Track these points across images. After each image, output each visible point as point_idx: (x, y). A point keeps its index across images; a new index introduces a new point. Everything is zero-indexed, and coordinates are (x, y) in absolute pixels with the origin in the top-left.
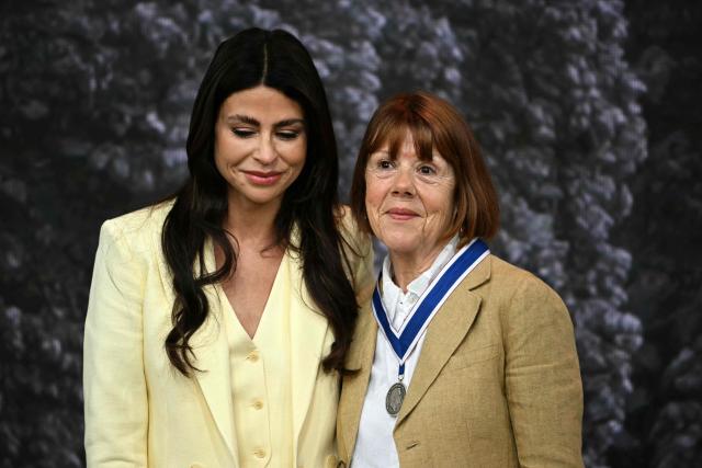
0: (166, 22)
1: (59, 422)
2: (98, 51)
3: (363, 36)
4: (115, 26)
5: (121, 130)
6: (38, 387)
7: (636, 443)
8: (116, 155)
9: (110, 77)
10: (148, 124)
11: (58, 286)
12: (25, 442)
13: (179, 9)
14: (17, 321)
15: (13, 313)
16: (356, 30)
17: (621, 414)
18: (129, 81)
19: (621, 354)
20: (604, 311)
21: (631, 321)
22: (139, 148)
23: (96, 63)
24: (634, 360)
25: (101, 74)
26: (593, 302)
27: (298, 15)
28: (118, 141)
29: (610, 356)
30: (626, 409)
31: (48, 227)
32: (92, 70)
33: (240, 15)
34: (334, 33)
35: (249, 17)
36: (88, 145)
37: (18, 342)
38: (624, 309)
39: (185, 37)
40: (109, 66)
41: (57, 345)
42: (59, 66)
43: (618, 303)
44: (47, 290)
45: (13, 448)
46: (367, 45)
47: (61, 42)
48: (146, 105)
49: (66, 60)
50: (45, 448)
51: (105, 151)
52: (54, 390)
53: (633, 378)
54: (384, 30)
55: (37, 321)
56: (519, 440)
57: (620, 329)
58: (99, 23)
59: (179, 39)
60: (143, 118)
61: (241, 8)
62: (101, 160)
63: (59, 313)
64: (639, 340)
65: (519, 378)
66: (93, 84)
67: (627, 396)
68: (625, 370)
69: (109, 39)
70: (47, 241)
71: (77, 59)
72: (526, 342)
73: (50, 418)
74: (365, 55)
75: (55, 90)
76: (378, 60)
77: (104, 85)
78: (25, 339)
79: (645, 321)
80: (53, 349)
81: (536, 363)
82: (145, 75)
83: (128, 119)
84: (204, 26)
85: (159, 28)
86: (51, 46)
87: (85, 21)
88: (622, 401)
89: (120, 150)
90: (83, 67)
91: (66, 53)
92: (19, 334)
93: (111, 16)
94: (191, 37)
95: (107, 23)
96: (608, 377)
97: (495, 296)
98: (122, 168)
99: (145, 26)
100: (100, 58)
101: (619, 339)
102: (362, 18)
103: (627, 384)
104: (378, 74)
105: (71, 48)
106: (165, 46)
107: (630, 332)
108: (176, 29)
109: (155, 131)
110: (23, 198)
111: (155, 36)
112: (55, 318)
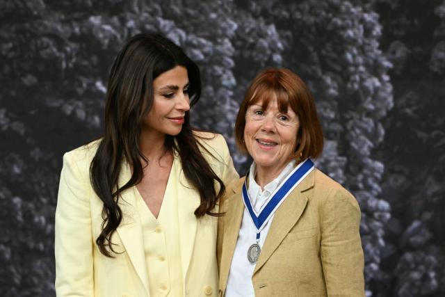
0: (107, 27)
1: (44, 265)
2: (67, 45)
3: (225, 36)
4: (77, 30)
5: (80, 91)
6: (32, 245)
7: (387, 276)
8: (77, 107)
9: (74, 60)
10: (96, 88)
11: (43, 185)
12: (24, 277)
13: (115, 20)
14: (19, 206)
15: (17, 200)
16: (220, 32)
17: (378, 260)
18: (85, 63)
19: (377, 224)
20: (367, 198)
21: (384, 204)
22: (91, 102)
23: (66, 52)
24: (385, 228)
25: (69, 58)
26: (360, 192)
27: (186, 23)
28: (79, 98)
29: (371, 225)
30: (381, 256)
31: (37, 150)
32: (63, 56)
33: (151, 23)
34: (207, 34)
35: (157, 25)
36: (61, 101)
37: (20, 218)
38: (379, 197)
39: (119, 36)
40: (74, 54)
41: (43, 219)
42: (44, 54)
43: (375, 193)
44: (37, 187)
45: (17, 281)
46: (226, 41)
47: (45, 40)
48: (96, 77)
49: (48, 51)
50: (36, 280)
51: (71, 104)
52: (41, 246)
53: (385, 238)
54: (236, 32)
55: (31, 205)
56: (329, 285)
57: (377, 209)
58: (68, 28)
59: (115, 37)
60: (93, 84)
61: (151, 19)
62: (68, 110)
63: (44, 200)
64: (388, 216)
65: (331, 248)
66: (64, 65)
67: (381, 249)
68: (380, 233)
69: (73, 38)
70: (37, 158)
71: (55, 50)
72: (336, 227)
73: (39, 263)
74: (225, 47)
75: (41, 68)
76: (233, 50)
77: (71, 65)
78: (24, 216)
79: (392, 204)
80: (40, 222)
81: (342, 240)
82: (95, 59)
83: (85, 85)
84: (130, 30)
85: (103, 31)
86: (39, 42)
87: (59, 27)
88: (378, 252)
89: (80, 104)
90: (58, 54)
91: (48, 47)
92: (20, 213)
93: (74, 24)
94: (122, 36)
95: (72, 28)
96: (369, 237)
97: (316, 198)
98: (81, 114)
99: (94, 30)
100: (68, 49)
101: (376, 215)
102: (223, 25)
103: (381, 242)
104: (233, 58)
105: (51, 43)
106: (106, 42)
107: (383, 211)
108: (113, 31)
109: (101, 92)
110: (22, 132)
111: (101, 36)
112: (42, 203)
